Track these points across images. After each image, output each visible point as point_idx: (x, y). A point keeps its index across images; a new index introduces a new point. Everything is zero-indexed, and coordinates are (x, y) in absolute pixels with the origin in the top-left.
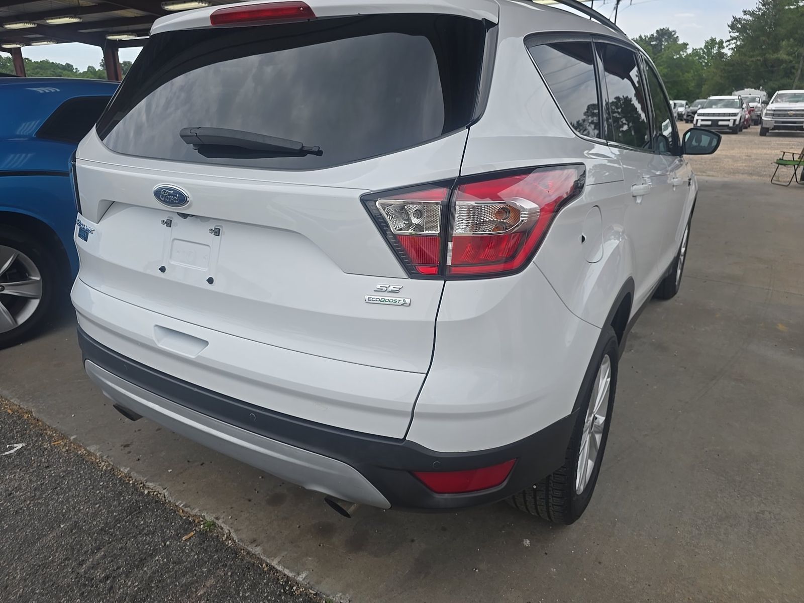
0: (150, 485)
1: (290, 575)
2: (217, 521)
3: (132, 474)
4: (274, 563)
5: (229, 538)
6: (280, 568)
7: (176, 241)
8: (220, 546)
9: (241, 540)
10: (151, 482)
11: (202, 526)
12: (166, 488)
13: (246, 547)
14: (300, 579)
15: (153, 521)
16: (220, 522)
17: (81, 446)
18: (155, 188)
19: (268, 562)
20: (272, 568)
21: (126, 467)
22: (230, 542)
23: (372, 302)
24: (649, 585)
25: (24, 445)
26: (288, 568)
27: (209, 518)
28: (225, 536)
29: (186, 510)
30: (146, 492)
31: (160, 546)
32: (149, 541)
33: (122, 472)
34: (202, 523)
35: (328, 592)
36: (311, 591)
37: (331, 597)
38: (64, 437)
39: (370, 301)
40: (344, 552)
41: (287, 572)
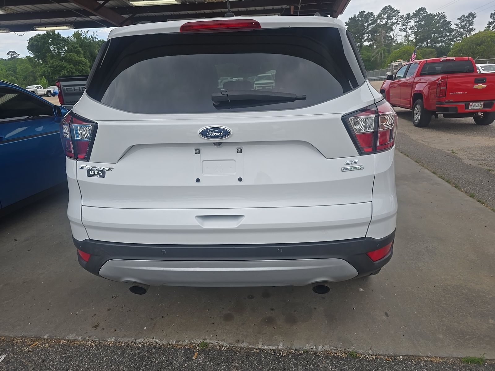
0: (139, 340)
1: (274, 348)
2: (205, 341)
3: (119, 340)
4: (260, 346)
5: (221, 346)
6: (265, 347)
7: (204, 162)
8: (221, 353)
9: (230, 344)
10: (139, 339)
11: (198, 348)
12: (154, 338)
13: (237, 346)
14: (281, 347)
15: (163, 358)
16: (208, 341)
17: (59, 339)
18: (201, 130)
19: (256, 347)
20: (260, 350)
21: (111, 337)
22: (223, 348)
23: (346, 170)
24: (418, 287)
25: (5, 355)
26: (270, 345)
27: (199, 341)
28: (218, 346)
29: (179, 343)
30: (140, 346)
31: (183, 368)
32: (172, 369)
33: (109, 341)
34: (196, 346)
35: (301, 347)
36: (292, 350)
37: (305, 348)
38: (37, 339)
39: (344, 170)
40: (289, 326)
41: (271, 347)
